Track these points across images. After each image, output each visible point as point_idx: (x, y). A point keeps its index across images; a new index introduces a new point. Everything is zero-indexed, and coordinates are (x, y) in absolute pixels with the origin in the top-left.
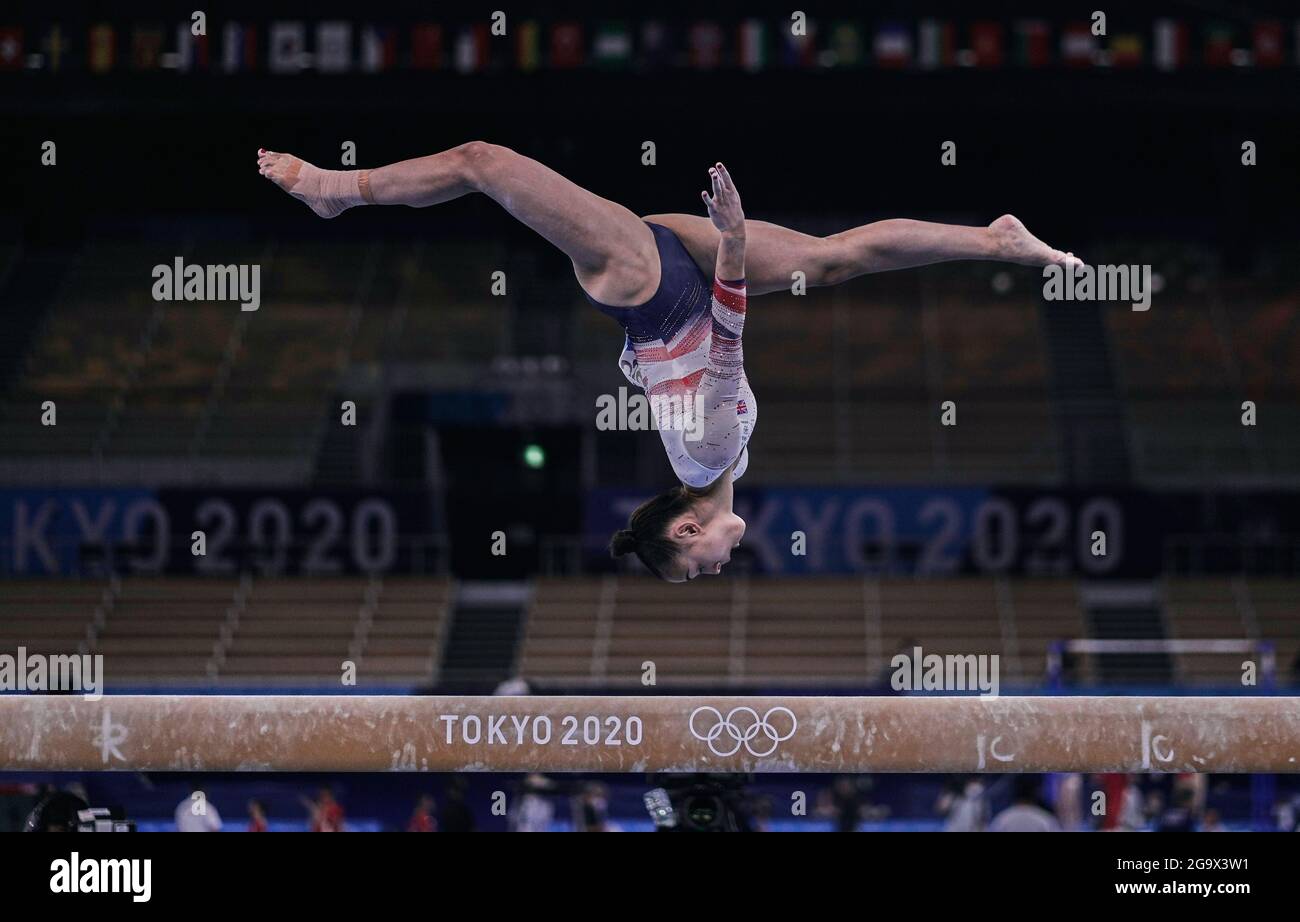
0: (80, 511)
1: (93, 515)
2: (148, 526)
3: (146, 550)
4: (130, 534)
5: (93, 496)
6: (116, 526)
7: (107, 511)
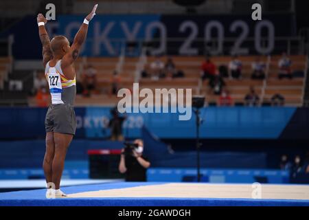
0: (124, 25)
1: (131, 27)
2: (157, 33)
3: (156, 45)
4: (148, 38)
5: (131, 19)
6: (141, 33)
7: (138, 25)
